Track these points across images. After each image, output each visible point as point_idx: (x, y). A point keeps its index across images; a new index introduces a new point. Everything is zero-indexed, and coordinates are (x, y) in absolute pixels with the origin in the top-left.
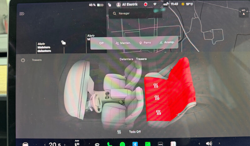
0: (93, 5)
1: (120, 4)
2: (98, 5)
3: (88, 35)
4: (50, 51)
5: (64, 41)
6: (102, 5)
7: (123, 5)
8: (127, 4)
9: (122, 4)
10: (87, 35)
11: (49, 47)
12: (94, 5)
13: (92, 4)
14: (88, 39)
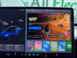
2: (23, 10)
5: (12, 21)
11: (8, 23)
14: (20, 21)
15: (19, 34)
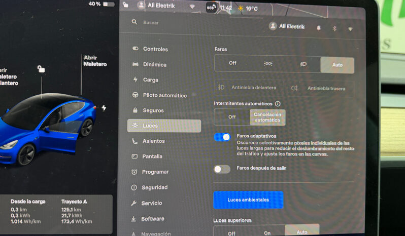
0: (96, 4)
1: (143, 5)
2: (105, 4)
3: (86, 56)
4: (17, 83)
5: (42, 67)
6: (112, 4)
7: (150, 5)
8: (157, 4)
9: (147, 5)
10: (83, 57)
11: (15, 77)
12: (98, 4)
13: (93, 2)
14: (85, 63)
15: (80, 136)
